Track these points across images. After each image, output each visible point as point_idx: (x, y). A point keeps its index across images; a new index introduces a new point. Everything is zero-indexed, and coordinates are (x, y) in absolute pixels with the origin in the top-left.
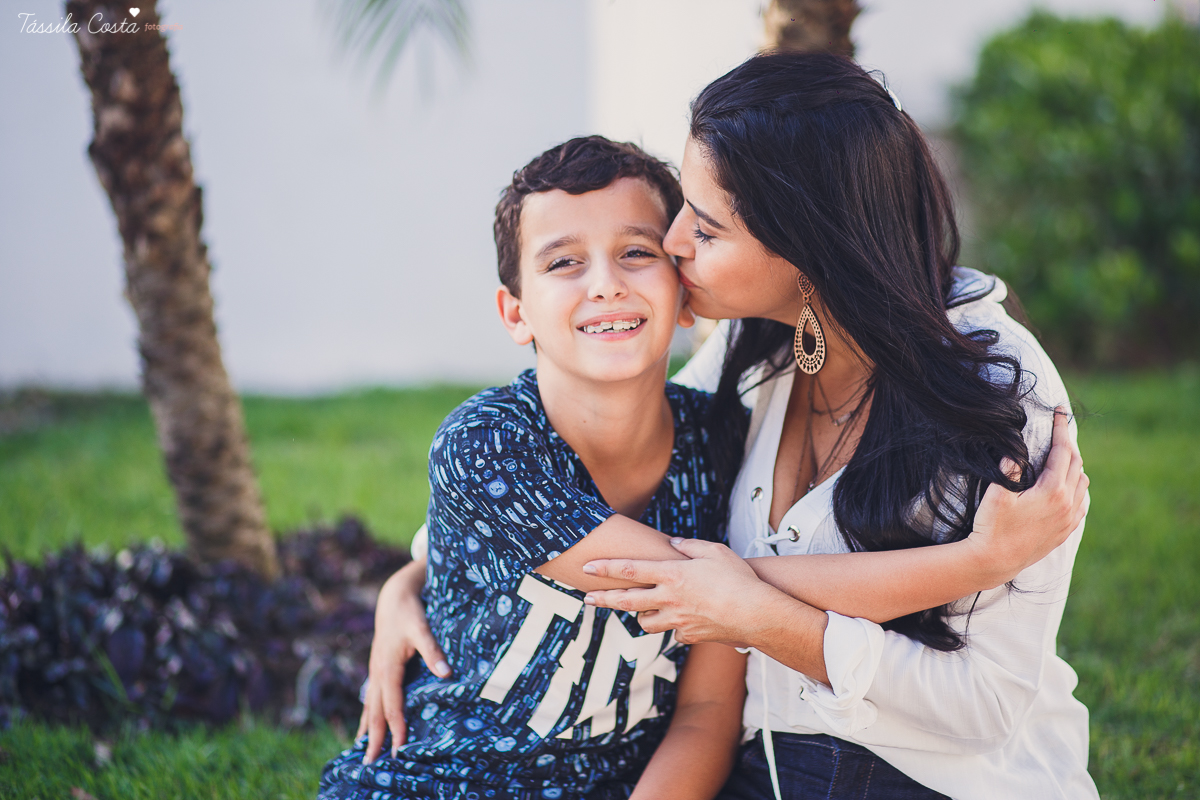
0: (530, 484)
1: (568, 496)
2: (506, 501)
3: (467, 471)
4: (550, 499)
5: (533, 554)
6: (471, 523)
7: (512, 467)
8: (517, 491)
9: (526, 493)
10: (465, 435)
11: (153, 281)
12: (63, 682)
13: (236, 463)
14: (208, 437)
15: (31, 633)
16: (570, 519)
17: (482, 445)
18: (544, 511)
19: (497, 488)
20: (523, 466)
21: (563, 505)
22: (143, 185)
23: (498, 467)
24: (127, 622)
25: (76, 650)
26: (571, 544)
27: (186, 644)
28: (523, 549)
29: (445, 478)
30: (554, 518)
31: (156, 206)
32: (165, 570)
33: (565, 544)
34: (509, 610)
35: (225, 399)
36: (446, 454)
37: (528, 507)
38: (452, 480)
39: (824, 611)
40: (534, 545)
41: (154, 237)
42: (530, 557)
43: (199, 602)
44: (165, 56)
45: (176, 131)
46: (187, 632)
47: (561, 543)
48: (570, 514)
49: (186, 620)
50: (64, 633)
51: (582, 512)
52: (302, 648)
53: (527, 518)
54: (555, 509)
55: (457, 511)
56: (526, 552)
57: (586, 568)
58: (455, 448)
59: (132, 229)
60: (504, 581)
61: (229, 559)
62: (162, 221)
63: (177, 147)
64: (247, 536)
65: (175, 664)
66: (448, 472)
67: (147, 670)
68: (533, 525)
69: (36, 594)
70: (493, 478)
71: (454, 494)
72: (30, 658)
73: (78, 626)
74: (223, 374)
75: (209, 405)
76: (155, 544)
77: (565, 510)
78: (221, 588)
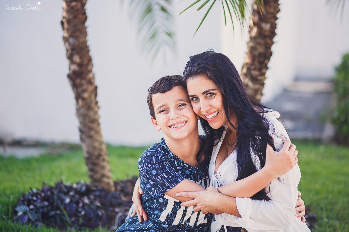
0: (162, 171)
1: (172, 175)
2: (156, 176)
3: (146, 167)
4: (167, 176)
5: (163, 190)
6: (148, 180)
7: (158, 167)
8: (159, 173)
9: (161, 174)
10: (146, 158)
11: (83, 111)
12: (53, 216)
13: (104, 160)
14: (96, 153)
15: (46, 203)
16: (172, 181)
17: (150, 161)
18: (166, 178)
19: (154, 172)
20: (161, 166)
21: (170, 177)
22: (81, 85)
23: (154, 167)
24: (71, 201)
25: (58, 208)
26: (172, 188)
27: (86, 207)
28: (161, 188)
29: (141, 169)
30: (168, 180)
31: (84, 91)
32: (84, 188)
33: (171, 187)
34: (162, 201)
35: (101, 143)
36: (142, 163)
37: (161, 177)
38: (143, 170)
39: (235, 198)
40: (163, 187)
41: (83, 99)
42: (162, 190)
43: (92, 197)
44: (88, 51)
45: (90, 71)
46: (87, 204)
47: (170, 187)
48: (172, 179)
49: (86, 201)
50: (55, 204)
51: (175, 179)
52: (117, 210)
53: (161, 180)
54: (168, 178)
55: (145, 177)
56: (161, 189)
57: (177, 195)
58: (144, 161)
59: (78, 97)
60: (156, 196)
61: (100, 186)
62: (86, 95)
63: (91, 75)
64: (106, 180)
65: (83, 213)
66: (142, 167)
67: (75, 214)
68: (163, 182)
69: (49, 193)
70: (153, 170)
71: (144, 173)
72: (45, 210)
73: (59, 202)
74: (101, 136)
75: (97, 144)
76: (82, 181)
77: (171, 178)
78: (97, 193)
